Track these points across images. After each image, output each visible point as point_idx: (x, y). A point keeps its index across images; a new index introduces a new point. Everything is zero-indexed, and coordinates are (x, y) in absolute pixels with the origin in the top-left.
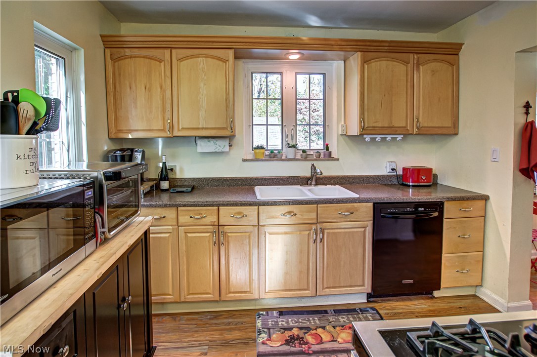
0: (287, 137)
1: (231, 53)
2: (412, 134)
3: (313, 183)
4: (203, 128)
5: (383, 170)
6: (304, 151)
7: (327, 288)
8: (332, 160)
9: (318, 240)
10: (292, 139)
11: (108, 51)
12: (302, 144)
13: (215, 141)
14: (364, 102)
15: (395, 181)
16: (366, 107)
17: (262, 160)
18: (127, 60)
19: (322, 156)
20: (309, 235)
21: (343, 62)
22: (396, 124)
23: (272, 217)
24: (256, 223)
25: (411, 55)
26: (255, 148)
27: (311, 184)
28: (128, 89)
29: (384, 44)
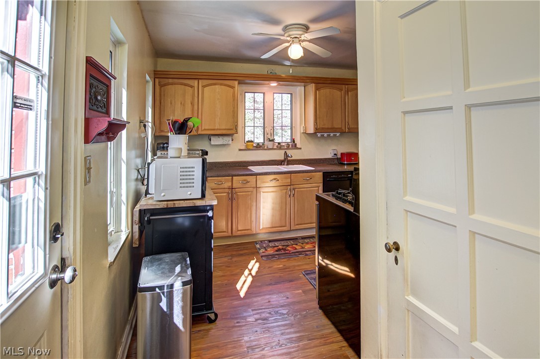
0: (268, 134)
1: (236, 82)
2: (345, 132)
3: (286, 163)
4: (217, 129)
5: (329, 155)
6: (279, 143)
7: (297, 225)
8: (297, 149)
9: (292, 195)
10: (271, 136)
11: (157, 80)
12: (278, 139)
13: (223, 137)
14: (316, 113)
15: (336, 162)
16: (318, 116)
17: (252, 150)
18: (169, 86)
19: (290, 146)
20: (286, 193)
21: (303, 87)
22: (336, 126)
23: (265, 182)
24: (255, 186)
25: (344, 86)
26: (247, 142)
27: (284, 164)
28: (170, 104)
29: (328, 80)
